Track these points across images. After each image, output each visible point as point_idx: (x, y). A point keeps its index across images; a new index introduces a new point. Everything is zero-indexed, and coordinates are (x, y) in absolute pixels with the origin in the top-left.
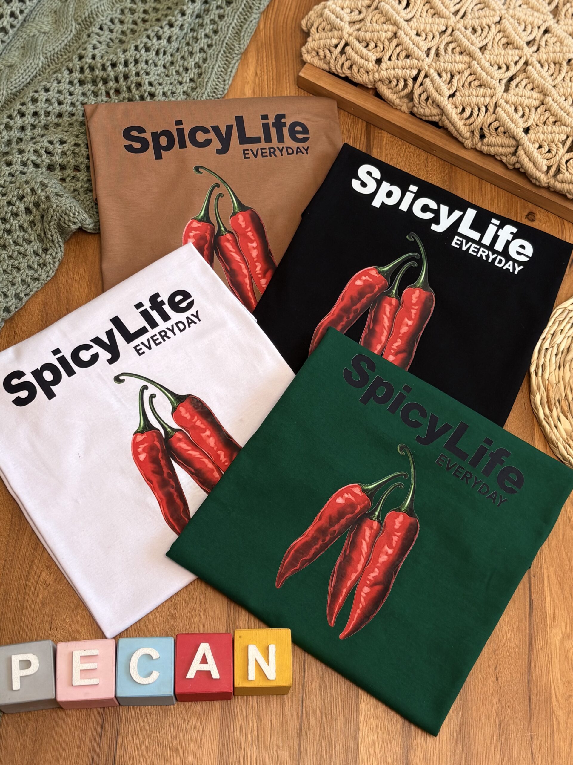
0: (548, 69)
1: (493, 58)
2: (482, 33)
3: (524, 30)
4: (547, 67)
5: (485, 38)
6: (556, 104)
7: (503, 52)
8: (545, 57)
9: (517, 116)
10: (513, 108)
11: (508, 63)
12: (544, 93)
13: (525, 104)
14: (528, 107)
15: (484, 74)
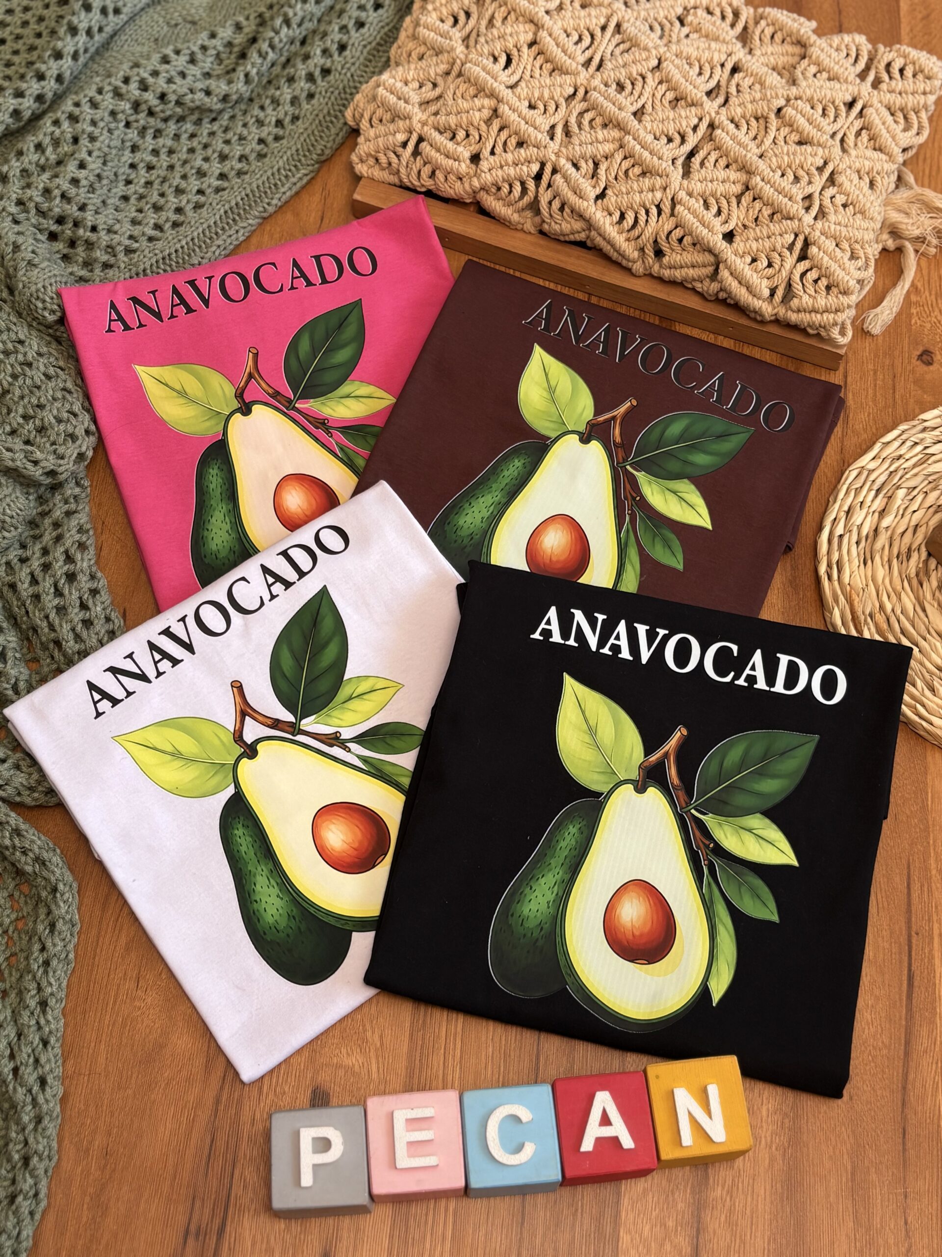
0: (748, 129)
1: (658, 128)
2: (633, 88)
3: (700, 74)
4: (745, 127)
5: (639, 97)
6: (769, 186)
7: (671, 115)
8: (739, 111)
9: (709, 216)
10: (702, 202)
11: (682, 131)
12: (746, 169)
13: (719, 194)
14: (725, 197)
15: (646, 154)
